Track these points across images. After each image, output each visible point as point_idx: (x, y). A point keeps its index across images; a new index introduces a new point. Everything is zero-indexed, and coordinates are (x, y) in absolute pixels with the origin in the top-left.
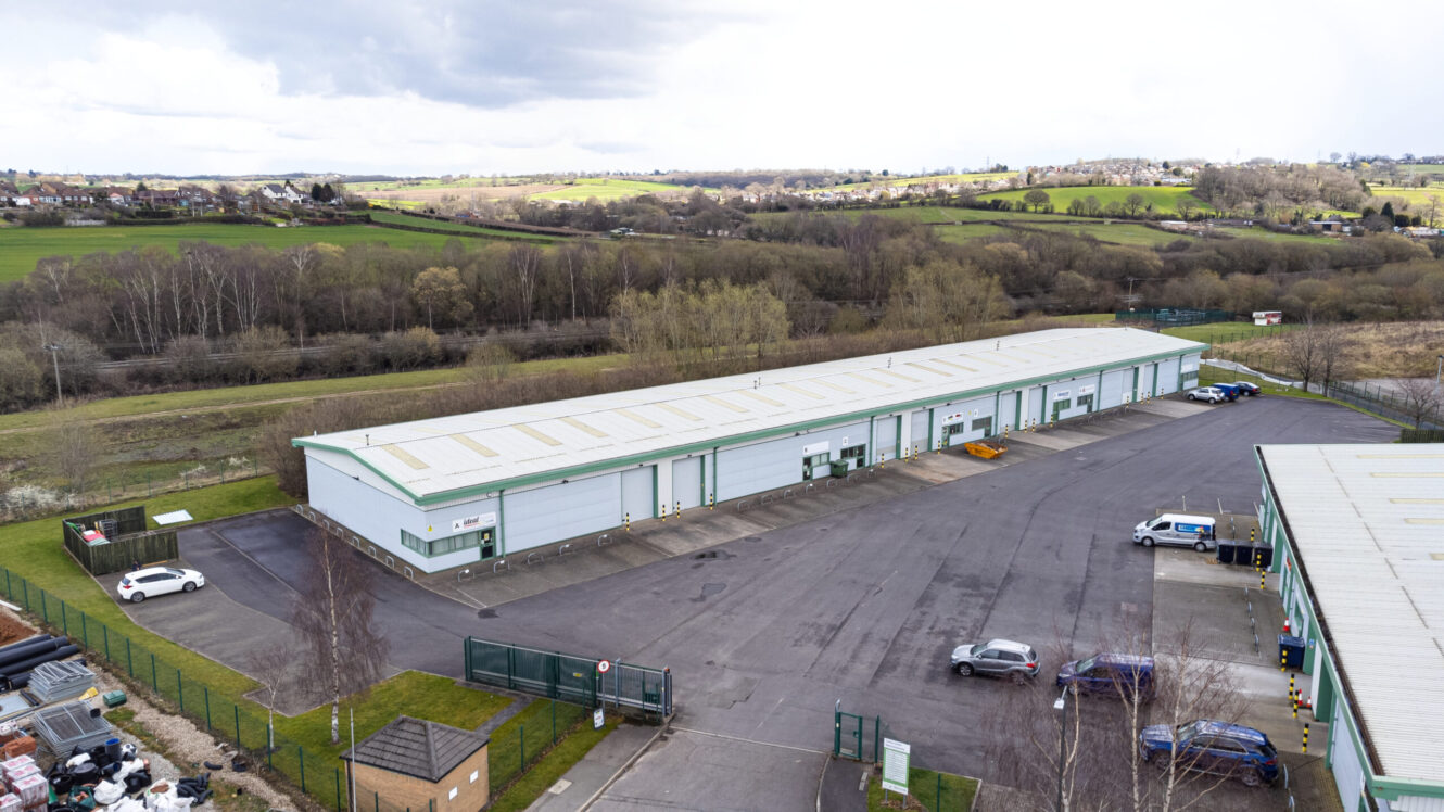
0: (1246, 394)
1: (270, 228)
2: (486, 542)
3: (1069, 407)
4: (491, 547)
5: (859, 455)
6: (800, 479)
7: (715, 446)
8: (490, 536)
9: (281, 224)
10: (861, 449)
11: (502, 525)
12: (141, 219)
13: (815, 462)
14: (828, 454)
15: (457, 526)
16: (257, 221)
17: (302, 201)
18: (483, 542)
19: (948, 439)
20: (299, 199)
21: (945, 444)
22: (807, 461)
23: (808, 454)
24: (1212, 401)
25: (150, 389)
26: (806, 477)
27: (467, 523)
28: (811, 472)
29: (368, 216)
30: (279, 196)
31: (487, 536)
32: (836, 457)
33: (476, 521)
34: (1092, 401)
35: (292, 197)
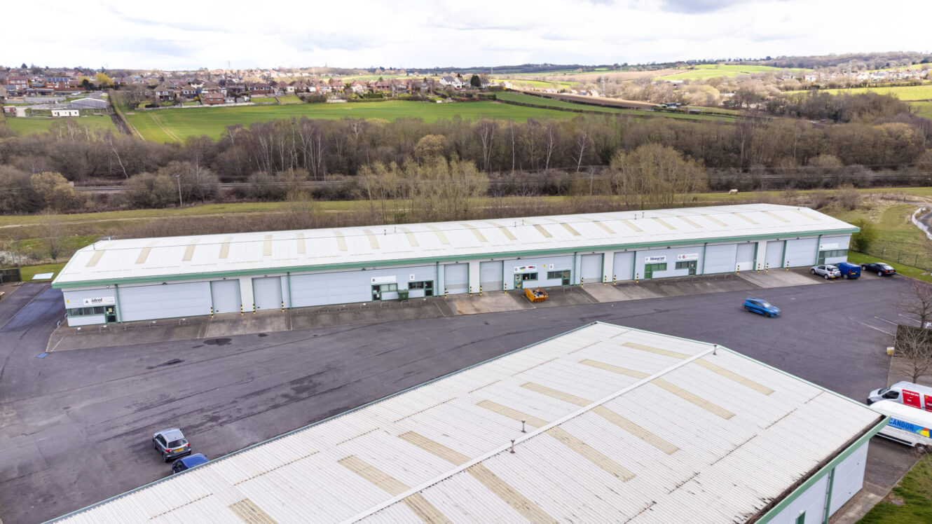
0: (880, 274)
1: (433, 104)
2: (110, 313)
3: (665, 269)
4: (114, 316)
5: (427, 287)
6: (370, 299)
7: (289, 272)
8: (113, 310)
9: (439, 101)
10: (430, 284)
11: (119, 304)
12: (366, 99)
13: (383, 289)
14: (397, 284)
15: (87, 302)
16: (427, 99)
17: (463, 86)
18: (108, 313)
19: (521, 283)
20: (461, 85)
21: (519, 286)
22: (377, 288)
23: (376, 283)
24: (826, 277)
25: (235, 200)
26: (375, 297)
27: (94, 301)
28: (380, 295)
29: (495, 96)
30: (450, 83)
31: (110, 310)
32: (403, 287)
33: (101, 300)
34: (695, 266)
35: (457, 83)
